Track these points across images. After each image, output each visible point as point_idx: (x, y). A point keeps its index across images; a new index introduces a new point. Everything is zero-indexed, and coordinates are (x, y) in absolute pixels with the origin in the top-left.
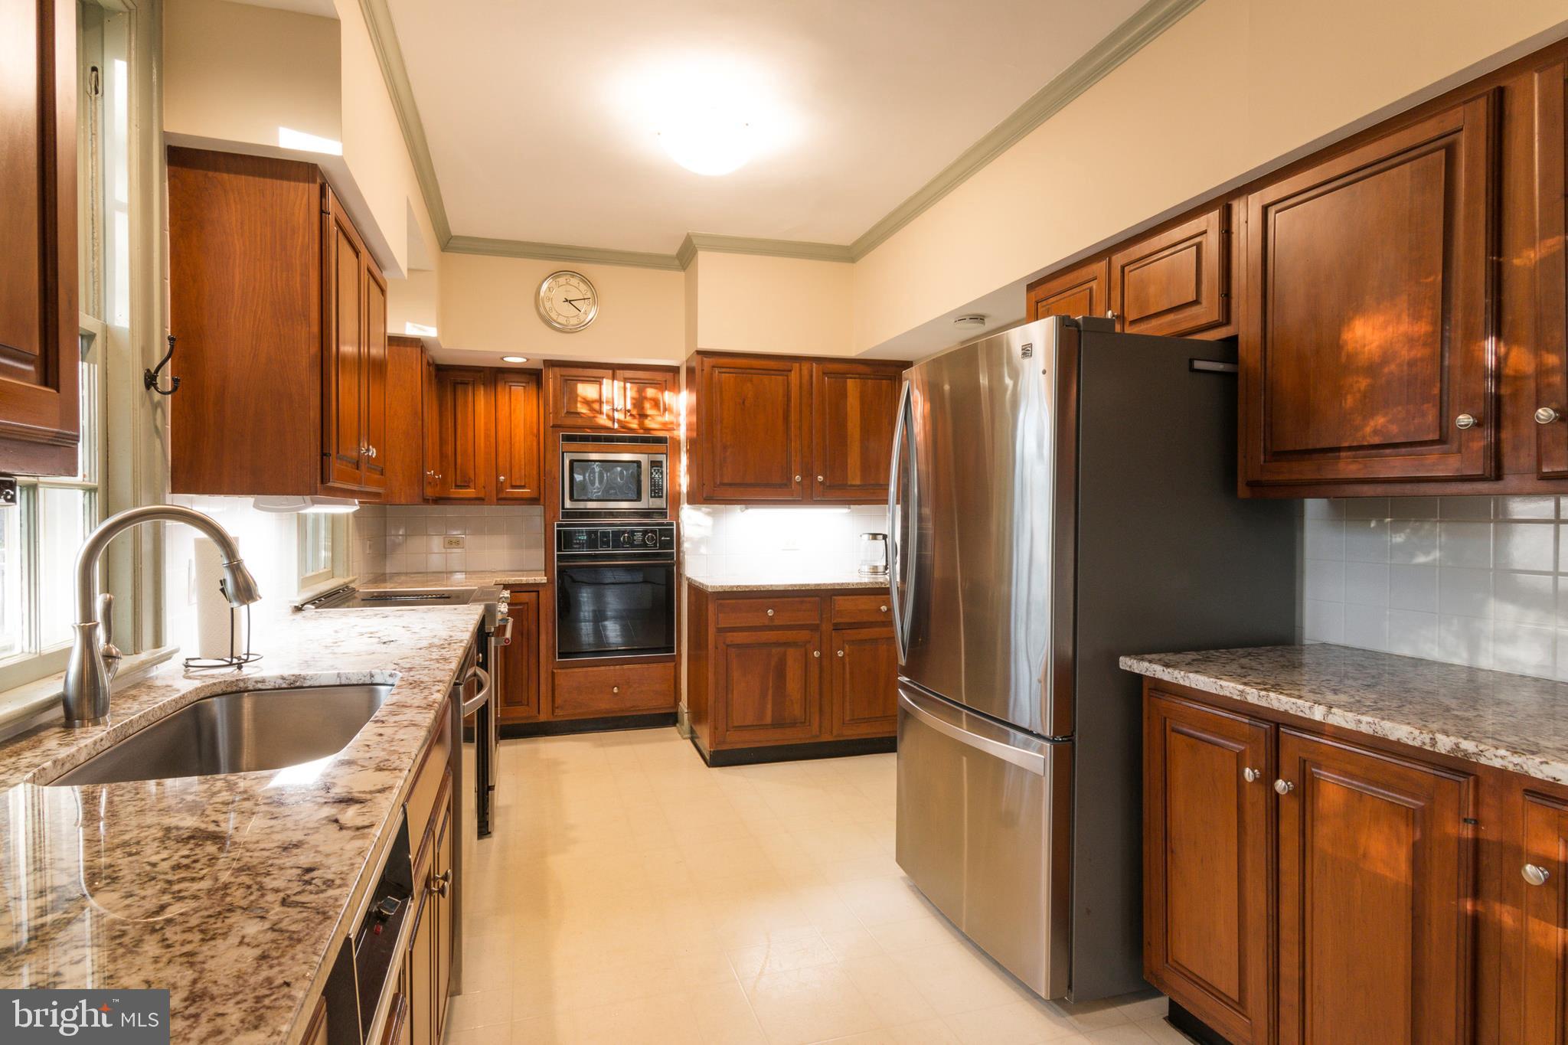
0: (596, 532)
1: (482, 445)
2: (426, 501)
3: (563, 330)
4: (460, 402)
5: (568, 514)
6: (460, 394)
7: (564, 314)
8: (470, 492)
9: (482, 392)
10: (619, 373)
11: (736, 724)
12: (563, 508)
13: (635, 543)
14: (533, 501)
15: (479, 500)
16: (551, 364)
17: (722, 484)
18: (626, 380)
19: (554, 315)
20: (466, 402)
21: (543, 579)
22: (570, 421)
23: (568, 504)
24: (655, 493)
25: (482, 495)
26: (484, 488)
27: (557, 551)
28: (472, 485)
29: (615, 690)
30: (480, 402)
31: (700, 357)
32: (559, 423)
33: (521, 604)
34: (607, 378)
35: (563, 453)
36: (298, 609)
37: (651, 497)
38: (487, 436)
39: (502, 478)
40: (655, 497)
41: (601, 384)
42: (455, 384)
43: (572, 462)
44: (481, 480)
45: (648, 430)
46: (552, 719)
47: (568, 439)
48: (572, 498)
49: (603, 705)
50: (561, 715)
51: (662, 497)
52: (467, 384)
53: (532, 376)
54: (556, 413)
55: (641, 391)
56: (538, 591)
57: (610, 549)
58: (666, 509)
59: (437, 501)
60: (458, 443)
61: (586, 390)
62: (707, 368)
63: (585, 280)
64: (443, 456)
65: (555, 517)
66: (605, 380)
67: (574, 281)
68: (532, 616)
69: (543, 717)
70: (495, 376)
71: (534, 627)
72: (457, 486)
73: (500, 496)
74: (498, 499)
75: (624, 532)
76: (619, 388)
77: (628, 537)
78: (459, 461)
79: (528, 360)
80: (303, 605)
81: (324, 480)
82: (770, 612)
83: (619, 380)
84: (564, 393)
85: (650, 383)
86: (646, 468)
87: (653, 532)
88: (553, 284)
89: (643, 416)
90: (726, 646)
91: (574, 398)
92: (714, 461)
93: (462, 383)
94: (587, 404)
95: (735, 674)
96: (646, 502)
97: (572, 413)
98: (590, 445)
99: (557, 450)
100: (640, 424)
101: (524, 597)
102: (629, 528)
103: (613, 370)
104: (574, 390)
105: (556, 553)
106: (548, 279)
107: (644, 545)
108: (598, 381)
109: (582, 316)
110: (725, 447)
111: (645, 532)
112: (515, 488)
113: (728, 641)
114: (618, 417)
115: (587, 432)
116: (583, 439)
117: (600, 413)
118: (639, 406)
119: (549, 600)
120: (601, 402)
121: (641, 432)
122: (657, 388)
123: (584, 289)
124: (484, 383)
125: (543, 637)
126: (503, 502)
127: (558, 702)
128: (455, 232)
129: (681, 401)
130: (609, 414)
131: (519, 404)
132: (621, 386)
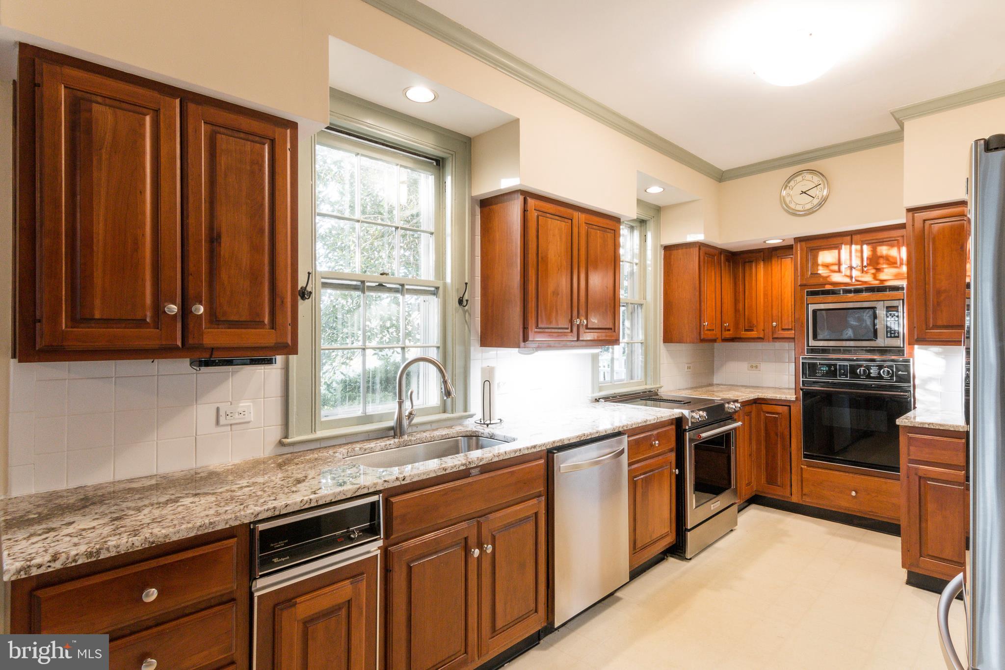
0: (835, 365)
1: (762, 301)
3: (810, 212)
4: (747, 275)
5: (813, 350)
6: (747, 268)
7: (805, 203)
8: (754, 334)
9: (762, 266)
10: (855, 237)
12: (808, 346)
13: (872, 375)
14: (793, 340)
15: (760, 339)
16: (798, 240)
18: (862, 243)
19: (792, 206)
20: (751, 274)
21: (792, 397)
22: (813, 281)
23: (812, 343)
24: (891, 333)
25: (762, 336)
26: (763, 330)
27: (803, 378)
28: (755, 329)
29: (854, 493)
30: (760, 273)
31: (910, 214)
32: (804, 282)
33: (777, 414)
34: (846, 244)
35: (808, 305)
36: (597, 400)
37: (887, 337)
38: (765, 295)
39: (774, 324)
40: (891, 337)
41: (839, 249)
42: (744, 263)
44: (761, 327)
45: (882, 281)
46: (801, 502)
47: (813, 293)
48: (815, 337)
49: (843, 503)
50: (808, 501)
51: (898, 337)
52: (752, 262)
54: (802, 275)
55: (874, 251)
56: (790, 406)
57: (848, 379)
58: (903, 347)
60: (746, 301)
61: (826, 257)
62: (917, 222)
63: (817, 173)
64: (736, 311)
65: (803, 353)
66: (843, 246)
67: (808, 176)
68: (786, 423)
69: (795, 499)
70: (771, 253)
71: (786, 432)
72: (746, 330)
73: (775, 336)
74: (773, 338)
75: (861, 366)
76: (856, 250)
77: (864, 370)
78: (746, 313)
79: (784, 240)
80: (599, 399)
81: (525, 340)
83: (856, 244)
84: (807, 260)
85: (882, 242)
86: (881, 312)
87: (891, 367)
88: (792, 183)
89: (879, 270)
90: (920, 477)
91: (815, 264)
92: (926, 305)
93: (748, 262)
94: (827, 266)
95: (931, 507)
96: (882, 341)
97: (815, 275)
98: (830, 298)
99: (802, 303)
100: (875, 277)
101: (779, 409)
102: (865, 363)
103: (850, 237)
104: (815, 258)
105: (801, 379)
106: (789, 181)
107: (880, 377)
108: (837, 247)
109: (816, 201)
110: (938, 293)
111: (880, 367)
112: (783, 329)
113: (920, 474)
114: (855, 273)
115: (828, 287)
116: (833, 292)
117: (839, 271)
118: (875, 262)
119: (797, 412)
120: (839, 264)
121: (876, 283)
122: (892, 246)
123: (816, 179)
124: (763, 260)
125: (794, 440)
126: (775, 339)
127: (806, 490)
128: (724, 168)
129: (903, 255)
130: (846, 273)
131: (787, 270)
132: (857, 248)
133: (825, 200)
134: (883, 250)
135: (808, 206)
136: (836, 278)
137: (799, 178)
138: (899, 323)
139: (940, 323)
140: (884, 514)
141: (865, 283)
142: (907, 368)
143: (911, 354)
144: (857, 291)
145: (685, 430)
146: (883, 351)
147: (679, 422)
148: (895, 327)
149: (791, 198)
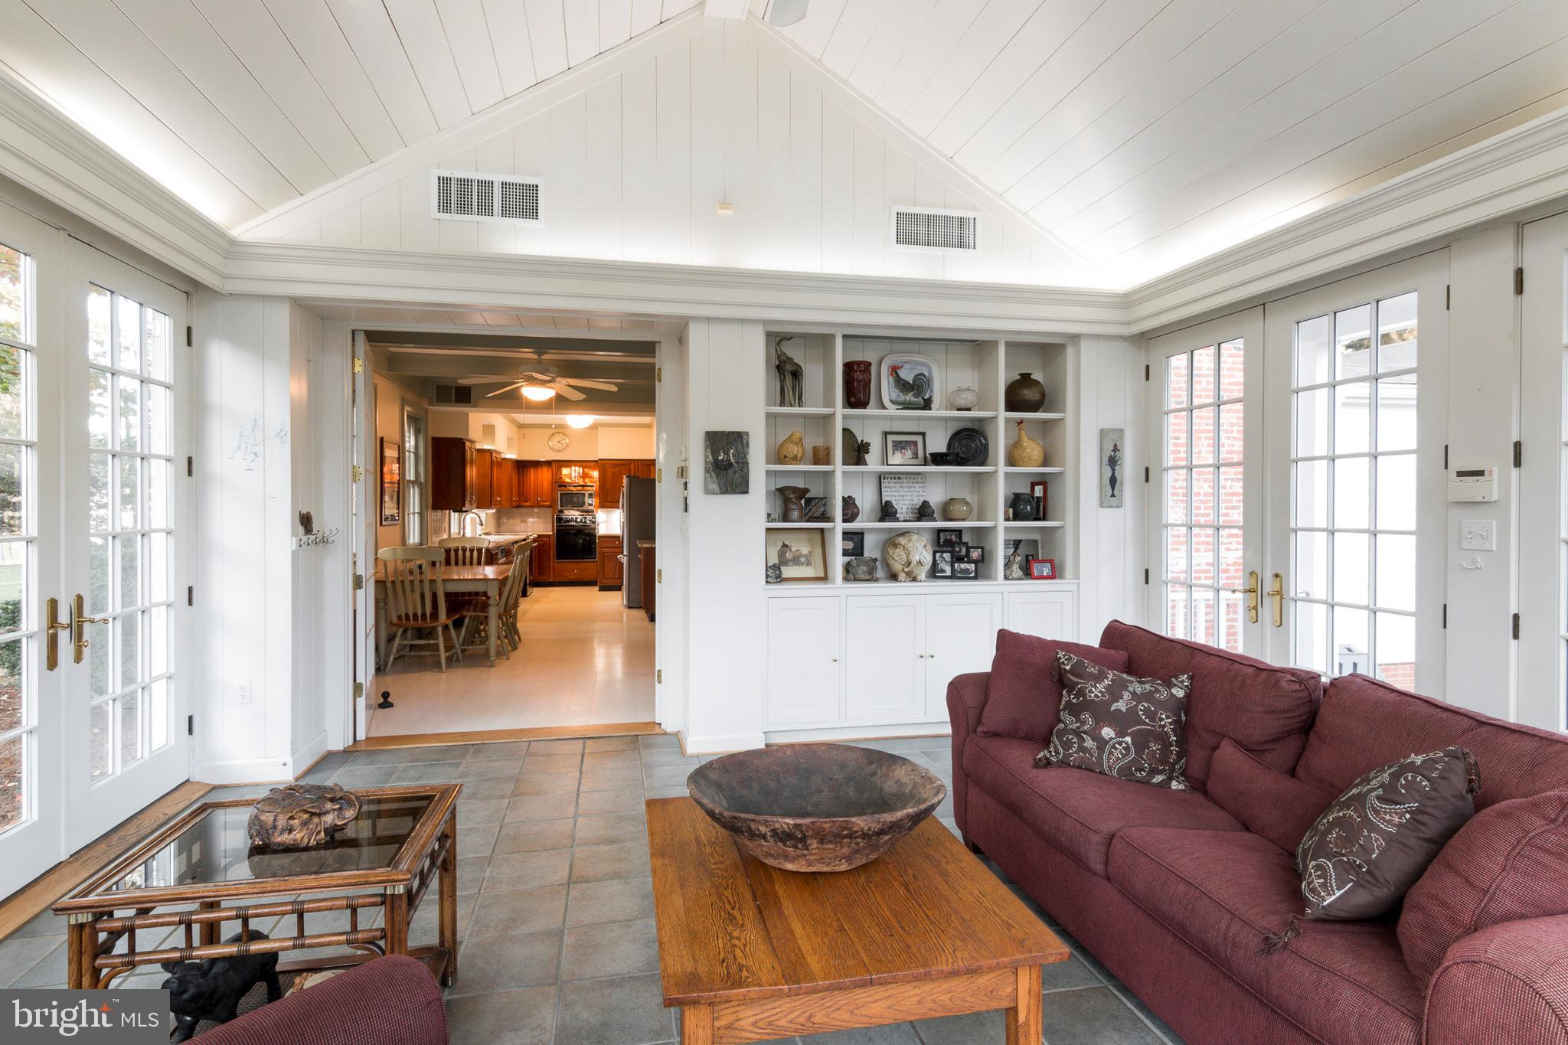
0: (569, 518)
1: (533, 488)
2: (512, 507)
3: (559, 451)
4: (525, 473)
5: (559, 512)
6: (525, 470)
7: (559, 446)
8: (528, 504)
9: (534, 470)
11: (605, 578)
12: (558, 510)
13: (583, 522)
14: (550, 507)
15: (531, 507)
16: (554, 460)
18: (579, 466)
19: (554, 447)
20: (528, 473)
21: (551, 533)
22: (560, 480)
23: (560, 508)
25: (532, 505)
26: (533, 502)
27: (557, 524)
28: (529, 501)
29: (576, 571)
30: (532, 474)
31: (599, 459)
32: (556, 480)
33: (545, 542)
34: (573, 466)
35: (558, 490)
37: (588, 506)
38: (534, 484)
39: (539, 499)
40: (590, 506)
42: (524, 467)
43: (561, 494)
44: (532, 500)
45: (587, 483)
46: (555, 581)
47: (559, 486)
48: (561, 506)
49: (572, 577)
50: (557, 579)
51: (592, 506)
52: (527, 467)
53: (549, 463)
54: (556, 477)
55: (583, 471)
56: (550, 538)
57: (574, 524)
58: (594, 510)
59: (517, 507)
60: (525, 487)
61: (565, 471)
62: (601, 464)
63: (564, 434)
64: (519, 492)
65: (555, 513)
67: (561, 435)
68: (547, 545)
69: (551, 580)
70: (537, 464)
71: (548, 550)
72: (524, 502)
74: (537, 506)
75: (577, 518)
77: (580, 520)
78: (525, 493)
79: (544, 459)
83: (577, 466)
84: (558, 470)
85: (587, 467)
86: (586, 496)
87: (589, 518)
88: (553, 437)
89: (584, 478)
90: (603, 553)
91: (561, 473)
92: (603, 495)
94: (565, 475)
95: (606, 562)
96: (586, 507)
97: (561, 478)
98: (567, 488)
99: (556, 490)
100: (584, 481)
101: (545, 539)
102: (580, 517)
103: (575, 463)
104: (561, 470)
105: (555, 525)
106: (553, 435)
107: (585, 523)
108: (570, 467)
109: (564, 447)
110: (607, 490)
111: (586, 518)
112: (543, 502)
113: (604, 551)
114: (577, 479)
115: (566, 484)
116: (565, 486)
117: (571, 478)
118: (584, 476)
119: (553, 540)
120: (571, 474)
121: (583, 484)
122: (590, 469)
123: (564, 437)
124: (533, 467)
125: (551, 555)
126: (539, 507)
127: (555, 575)
128: (522, 423)
129: (596, 474)
130: (573, 479)
131: (545, 475)
132: (577, 468)
133: (566, 446)
134: (586, 470)
135: (561, 449)
136: (568, 480)
137: (556, 435)
138: (592, 501)
139: (608, 501)
140: (589, 577)
141: (579, 483)
142: (594, 518)
143: (597, 512)
144: (577, 486)
146: (588, 511)
148: (590, 502)
149: (553, 443)
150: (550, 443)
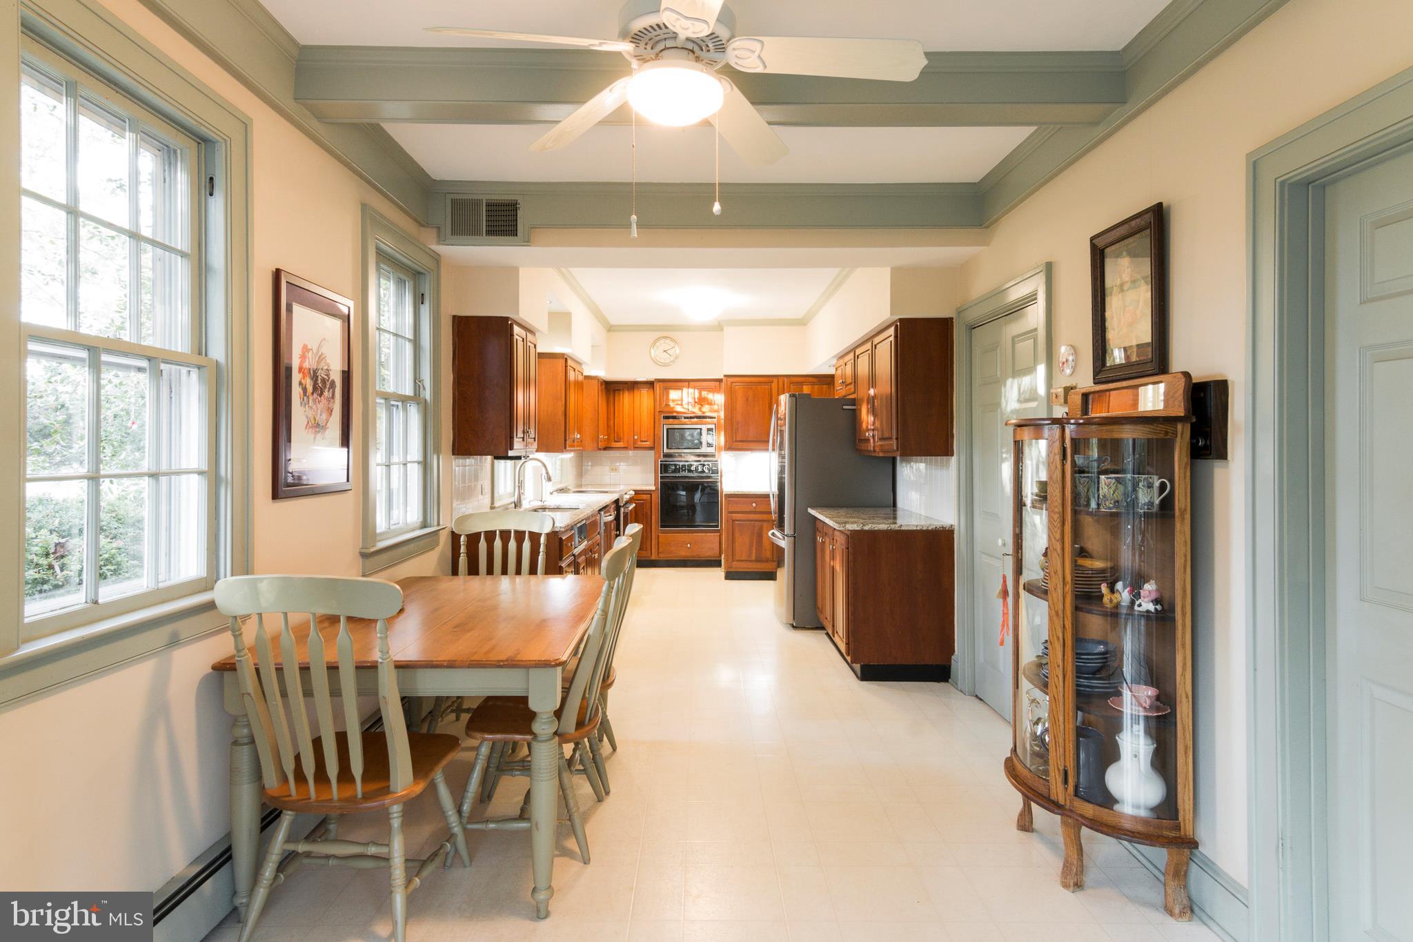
0: (679, 465)
1: (627, 420)
2: (600, 449)
3: (665, 365)
4: (616, 399)
5: (666, 456)
6: (616, 395)
7: (664, 358)
8: (620, 444)
9: (627, 392)
10: (691, 383)
11: (737, 559)
12: (663, 452)
13: (699, 470)
14: (650, 448)
15: (625, 448)
16: (658, 380)
17: (737, 441)
18: (695, 388)
19: (656, 358)
20: (619, 399)
21: (653, 488)
22: (665, 409)
23: (666, 450)
24: (709, 445)
25: (626, 445)
26: (628, 442)
27: (661, 473)
28: (622, 441)
29: (689, 545)
30: (626, 398)
31: (726, 378)
32: (661, 410)
33: (643, 500)
34: (685, 387)
35: (663, 425)
36: (551, 493)
37: (707, 447)
38: (629, 416)
39: (636, 437)
40: (709, 447)
41: (682, 390)
42: (615, 390)
43: (668, 429)
44: (626, 439)
45: (704, 413)
46: (657, 559)
47: (666, 418)
48: (667, 447)
49: (683, 553)
50: (663, 557)
51: (713, 447)
52: (620, 390)
53: (650, 384)
54: (660, 405)
55: (700, 393)
56: (652, 494)
57: (686, 473)
58: (715, 453)
59: (605, 449)
60: (616, 418)
61: (674, 395)
62: (729, 383)
63: (673, 340)
64: (608, 426)
65: (659, 457)
66: (684, 389)
67: (668, 341)
68: (648, 506)
69: (654, 557)
70: (632, 386)
71: (649, 513)
72: (615, 441)
73: (635, 446)
74: (634, 448)
75: (691, 465)
76: (691, 392)
77: (695, 467)
78: (616, 429)
79: (648, 378)
81: (565, 448)
82: (754, 505)
83: (691, 388)
84: (663, 395)
85: (706, 389)
86: (704, 432)
87: (708, 465)
88: (658, 344)
89: (702, 405)
90: (733, 521)
91: (668, 399)
92: (732, 430)
93: (618, 390)
94: (673, 401)
95: (737, 534)
96: (704, 449)
97: (667, 405)
98: (676, 421)
99: (660, 424)
100: (700, 409)
101: (644, 497)
102: (696, 463)
103: (688, 382)
104: (668, 394)
105: (659, 475)
106: (656, 341)
107: (703, 472)
108: (680, 388)
109: (672, 359)
110: (738, 423)
111: (704, 465)
112: (642, 441)
113: (734, 518)
114: (690, 408)
115: (675, 414)
116: (674, 418)
117: (682, 405)
118: (701, 401)
119: (656, 499)
120: (682, 400)
121: (699, 414)
122: (710, 391)
123: (672, 344)
124: (628, 390)
125: (653, 517)
126: (636, 448)
127: (660, 550)
128: (613, 324)
129: (719, 399)
130: (685, 406)
131: (644, 399)
132: (691, 390)
133: (677, 357)
134: (704, 394)
135: (667, 361)
136: (679, 409)
137: (662, 341)
138: (713, 439)
139: (738, 439)
140: (708, 554)
141: (694, 413)
142: (716, 465)
143: (720, 456)
144: (691, 418)
145: (620, 506)
146: (707, 455)
147: (617, 501)
148: (710, 442)
149: (657, 353)
150: (652, 351)
